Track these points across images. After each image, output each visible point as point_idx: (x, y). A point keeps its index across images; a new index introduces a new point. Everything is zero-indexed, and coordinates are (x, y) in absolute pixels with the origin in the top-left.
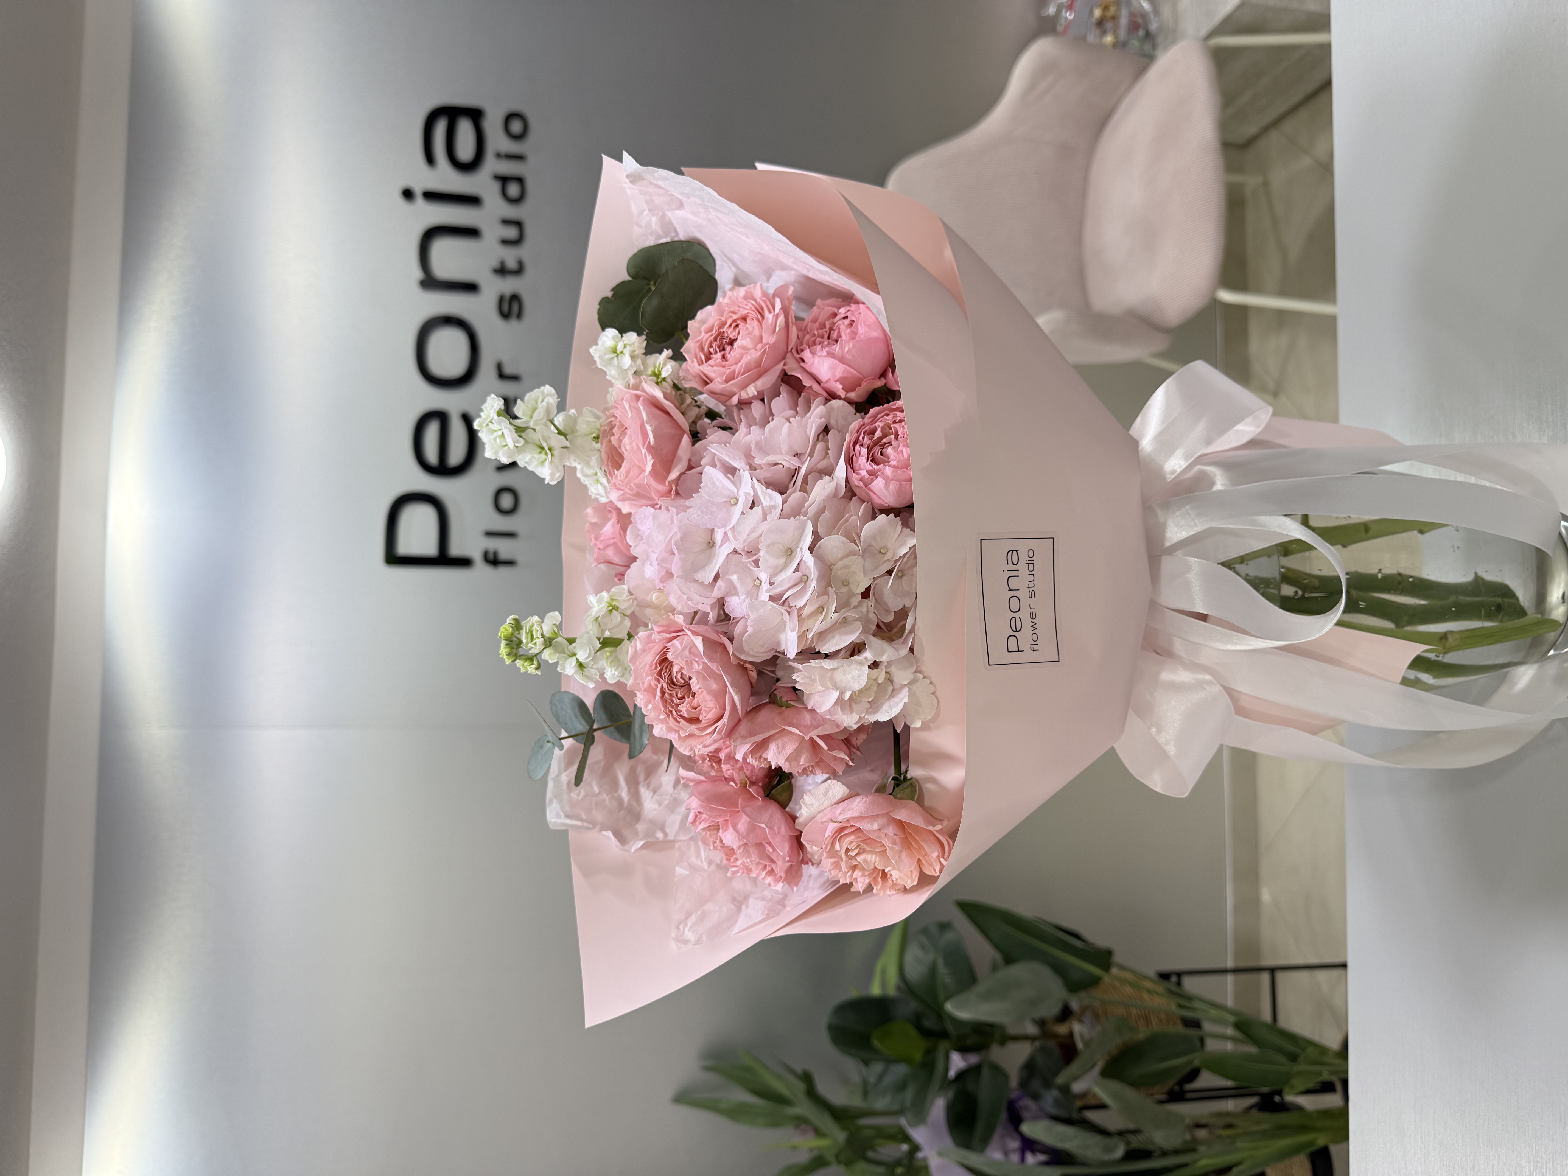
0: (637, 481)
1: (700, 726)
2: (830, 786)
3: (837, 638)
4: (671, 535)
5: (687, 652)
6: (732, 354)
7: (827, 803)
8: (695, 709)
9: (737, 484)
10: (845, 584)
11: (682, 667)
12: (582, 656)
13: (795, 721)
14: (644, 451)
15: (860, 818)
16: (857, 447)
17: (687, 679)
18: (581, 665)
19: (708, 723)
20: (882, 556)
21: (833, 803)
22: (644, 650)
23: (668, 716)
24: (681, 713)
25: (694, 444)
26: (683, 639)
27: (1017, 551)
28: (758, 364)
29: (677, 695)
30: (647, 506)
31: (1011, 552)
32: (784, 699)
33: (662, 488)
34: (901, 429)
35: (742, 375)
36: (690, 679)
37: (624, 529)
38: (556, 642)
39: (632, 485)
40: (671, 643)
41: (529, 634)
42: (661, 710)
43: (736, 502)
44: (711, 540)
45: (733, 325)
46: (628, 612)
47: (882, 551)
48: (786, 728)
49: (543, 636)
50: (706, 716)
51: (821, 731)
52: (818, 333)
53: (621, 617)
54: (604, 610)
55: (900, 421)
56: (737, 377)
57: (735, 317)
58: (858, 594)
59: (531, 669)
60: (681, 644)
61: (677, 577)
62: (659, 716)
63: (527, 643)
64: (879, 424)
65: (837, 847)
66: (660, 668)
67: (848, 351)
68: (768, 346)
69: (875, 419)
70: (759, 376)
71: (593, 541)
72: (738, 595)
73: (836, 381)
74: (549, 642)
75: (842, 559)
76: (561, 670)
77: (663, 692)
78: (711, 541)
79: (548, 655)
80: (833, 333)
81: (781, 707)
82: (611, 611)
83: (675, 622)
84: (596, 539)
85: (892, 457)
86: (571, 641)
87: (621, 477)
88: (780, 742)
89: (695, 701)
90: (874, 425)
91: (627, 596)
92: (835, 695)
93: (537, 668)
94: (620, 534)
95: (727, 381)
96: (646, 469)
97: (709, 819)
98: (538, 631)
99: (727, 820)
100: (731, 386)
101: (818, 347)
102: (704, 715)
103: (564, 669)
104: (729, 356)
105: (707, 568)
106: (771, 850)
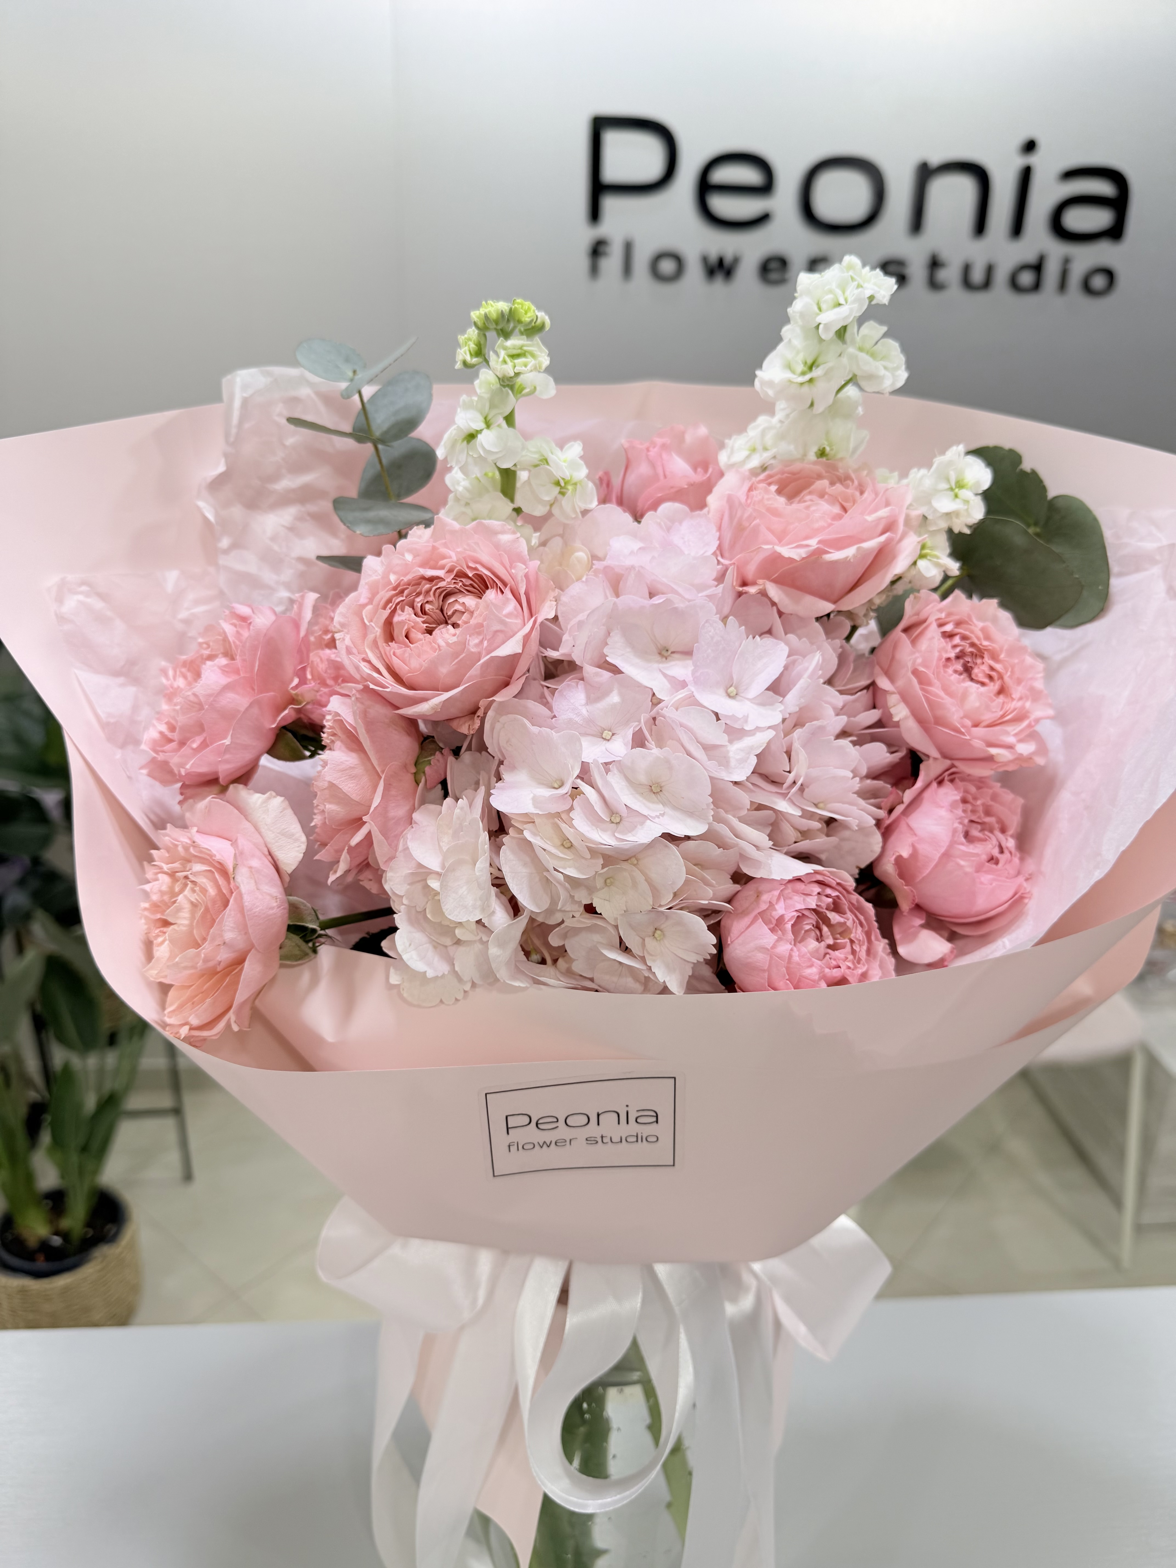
0: (763, 529)
1: (381, 643)
2: (297, 840)
3: (524, 871)
4: (680, 590)
5: (496, 627)
6: (953, 677)
7: (270, 836)
8: (407, 636)
9: (761, 702)
10: (608, 881)
11: (472, 613)
12: (487, 439)
13: (393, 792)
14: (813, 543)
15: (241, 909)
16: (817, 889)
17: (453, 619)
18: (471, 437)
19: (385, 653)
20: (651, 934)
21: (269, 846)
22: (497, 546)
23: (395, 589)
24: (399, 611)
25: (818, 619)
26: (516, 617)
27: (657, 1122)
28: (939, 721)
29: (427, 602)
30: (719, 539)
31: (655, 1115)
32: (427, 769)
33: (751, 571)
34: (842, 956)
35: (924, 696)
36: (455, 625)
37: (678, 495)
38: (508, 393)
39: (757, 521)
40: (510, 596)
41: (519, 351)
42: (405, 575)
43: (732, 695)
44: (673, 652)
45: (993, 674)
46: (556, 511)
47: (658, 932)
48: (382, 780)
49: (517, 374)
50: (396, 652)
51: (377, 837)
52: (978, 806)
53: (549, 501)
54: (558, 474)
55: (854, 952)
56: (922, 689)
57: (1006, 678)
58: (592, 899)
59: (464, 354)
60: (509, 615)
61: (615, 604)
62: (394, 573)
63: (505, 348)
64: (849, 919)
65: (198, 867)
66: (470, 575)
67: (958, 864)
68: (968, 737)
69: (857, 909)
70: (921, 721)
71: (659, 441)
72: (587, 704)
73: (913, 846)
74: (508, 383)
75: (648, 881)
76: (464, 401)
77: (431, 579)
78: (669, 652)
79: (486, 378)
80: (976, 829)
81: (415, 765)
82: (558, 483)
83: (543, 601)
84: (664, 446)
85: (804, 950)
86: (510, 419)
87: (768, 499)
88: (359, 771)
89: (420, 636)
90: (848, 911)
91: (580, 508)
92: (433, 862)
93: (465, 363)
94: (672, 487)
95: (915, 672)
96: (783, 546)
97: (240, 641)
98: (526, 366)
99: (239, 674)
100: (906, 678)
101: (959, 812)
102: (398, 652)
103: (468, 406)
104: (950, 671)
105: (628, 650)
106: (195, 746)
